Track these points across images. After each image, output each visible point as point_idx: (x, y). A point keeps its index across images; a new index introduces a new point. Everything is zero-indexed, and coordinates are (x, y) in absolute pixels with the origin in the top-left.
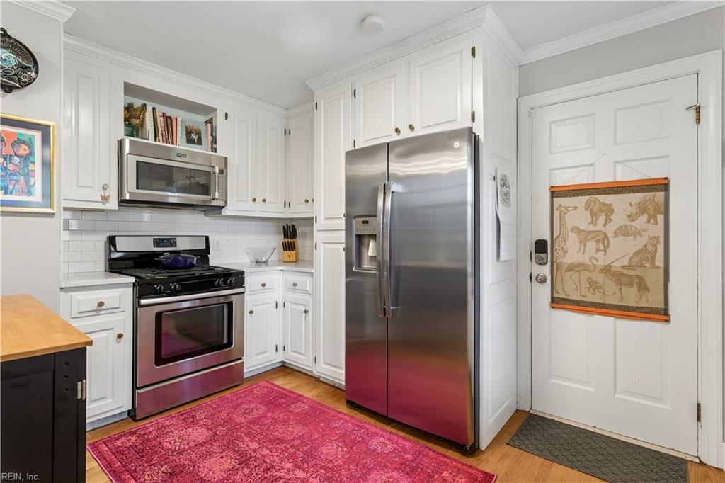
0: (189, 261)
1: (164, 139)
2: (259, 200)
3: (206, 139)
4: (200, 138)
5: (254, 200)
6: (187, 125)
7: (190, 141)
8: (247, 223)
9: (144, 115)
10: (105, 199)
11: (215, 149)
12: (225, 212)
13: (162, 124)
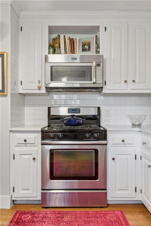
0: (77, 121)
1: (70, 52)
2: (130, 81)
3: (93, 46)
4: (89, 47)
5: (126, 81)
6: (83, 41)
7: (84, 50)
8: (129, 98)
9: (59, 41)
10: (39, 88)
11: (99, 52)
12: (105, 91)
13: (69, 44)
